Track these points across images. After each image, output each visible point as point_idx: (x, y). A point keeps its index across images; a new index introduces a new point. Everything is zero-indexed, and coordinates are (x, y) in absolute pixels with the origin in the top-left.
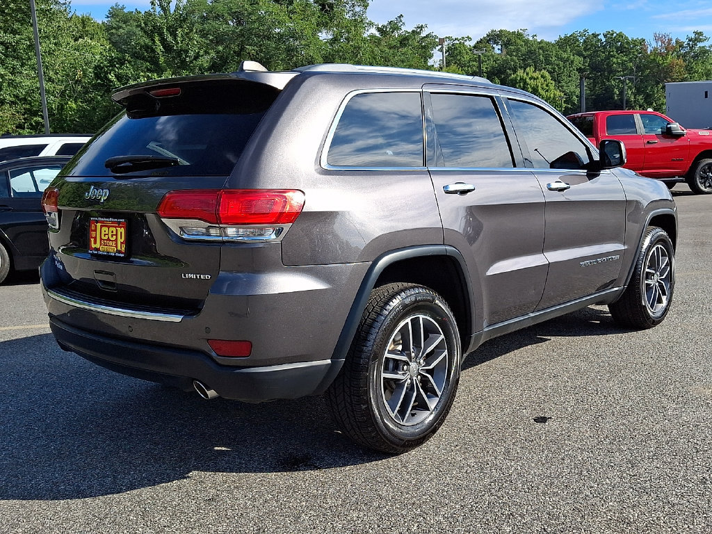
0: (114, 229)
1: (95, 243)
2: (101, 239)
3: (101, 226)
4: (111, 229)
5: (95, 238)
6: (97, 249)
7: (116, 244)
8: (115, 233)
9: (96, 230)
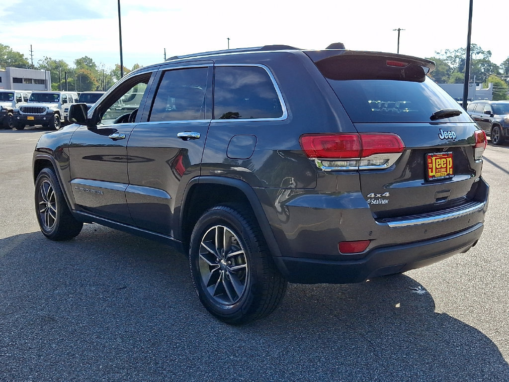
0: (445, 160)
1: (432, 172)
2: (436, 168)
3: (436, 159)
4: (443, 160)
5: (432, 169)
6: (434, 176)
7: (447, 170)
8: (445, 162)
9: (432, 163)
